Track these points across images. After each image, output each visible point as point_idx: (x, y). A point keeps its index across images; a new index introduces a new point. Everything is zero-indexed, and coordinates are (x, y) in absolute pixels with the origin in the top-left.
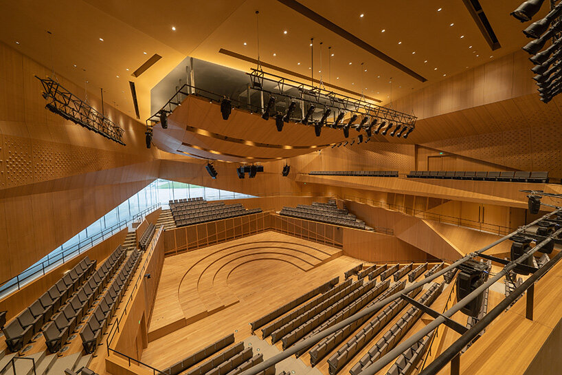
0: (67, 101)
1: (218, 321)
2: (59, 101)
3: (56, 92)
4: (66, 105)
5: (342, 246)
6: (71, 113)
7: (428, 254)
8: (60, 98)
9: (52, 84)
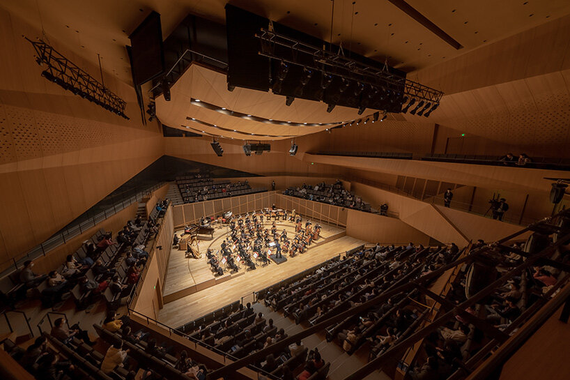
0: (63, 68)
1: (226, 289)
2: (56, 69)
3: (50, 57)
4: (63, 73)
5: (345, 227)
6: (70, 83)
7: (431, 238)
8: (56, 64)
9: (45, 47)
